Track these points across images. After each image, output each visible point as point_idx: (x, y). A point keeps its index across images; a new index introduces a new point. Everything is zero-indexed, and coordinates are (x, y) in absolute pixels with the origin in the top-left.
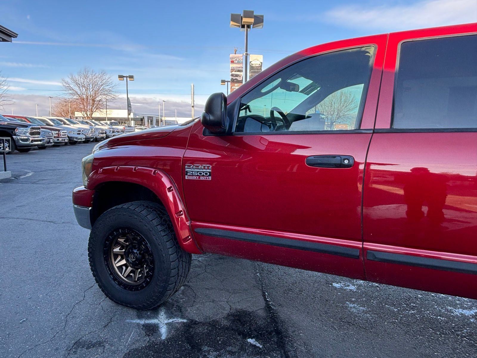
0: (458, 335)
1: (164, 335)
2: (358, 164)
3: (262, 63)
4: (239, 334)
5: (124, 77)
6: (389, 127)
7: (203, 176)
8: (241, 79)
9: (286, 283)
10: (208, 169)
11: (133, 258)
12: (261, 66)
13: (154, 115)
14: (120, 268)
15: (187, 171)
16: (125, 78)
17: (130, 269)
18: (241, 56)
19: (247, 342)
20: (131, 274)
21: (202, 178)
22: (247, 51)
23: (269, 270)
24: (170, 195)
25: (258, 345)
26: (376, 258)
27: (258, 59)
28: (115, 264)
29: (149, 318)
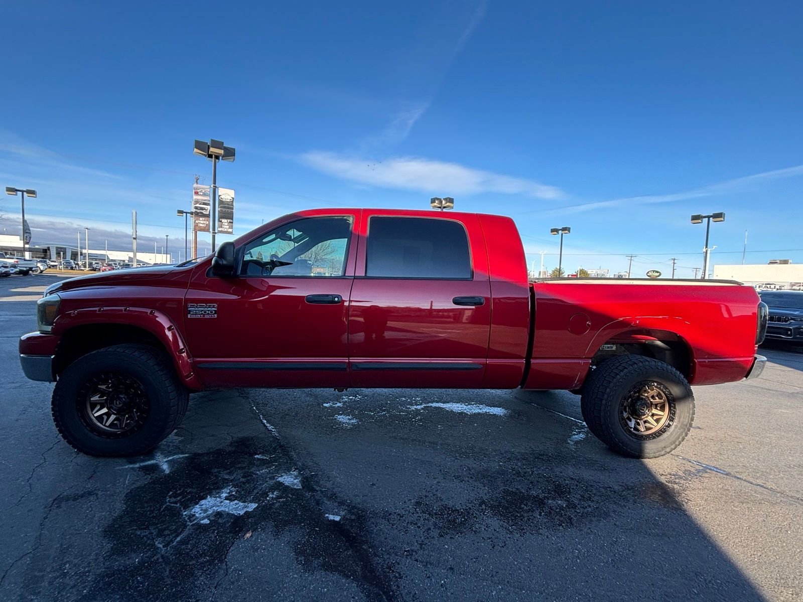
0: (413, 421)
1: (167, 470)
2: (344, 301)
3: (233, 198)
4: (246, 454)
5: (17, 190)
6: (364, 275)
7: (208, 314)
8: (208, 213)
9: (282, 410)
10: (214, 307)
11: (120, 404)
12: (233, 202)
13: (67, 245)
14: (100, 418)
15: (190, 310)
16: (20, 193)
17: (113, 417)
18: (207, 188)
19: (255, 458)
20: (115, 422)
21: (207, 317)
22: (215, 183)
23: (264, 403)
24: (169, 334)
25: (265, 458)
26: (358, 368)
27: (229, 193)
28: (93, 415)
29: (143, 461)
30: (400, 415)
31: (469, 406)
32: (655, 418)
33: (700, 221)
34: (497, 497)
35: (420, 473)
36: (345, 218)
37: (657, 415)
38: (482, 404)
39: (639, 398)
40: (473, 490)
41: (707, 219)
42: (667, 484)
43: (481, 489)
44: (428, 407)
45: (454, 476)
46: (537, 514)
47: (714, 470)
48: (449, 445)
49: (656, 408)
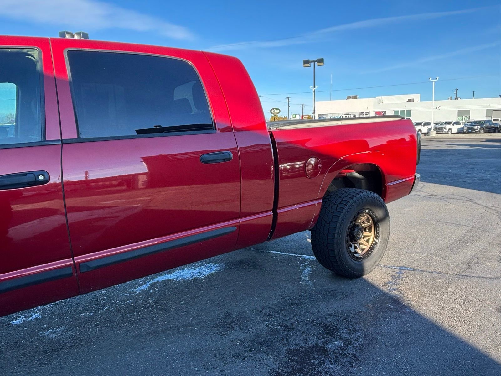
6: (76, 137)
26: (90, 268)
30: (128, 304)
31: (197, 269)
32: (366, 239)
33: (309, 65)
34: (286, 362)
35: (196, 369)
36: (25, 51)
37: (367, 236)
38: (208, 263)
39: (355, 226)
40: (260, 364)
41: (313, 63)
42: (390, 292)
43: (266, 359)
44: (155, 283)
45: (233, 356)
46: (328, 364)
47: (405, 270)
48: (205, 322)
49: (365, 231)
